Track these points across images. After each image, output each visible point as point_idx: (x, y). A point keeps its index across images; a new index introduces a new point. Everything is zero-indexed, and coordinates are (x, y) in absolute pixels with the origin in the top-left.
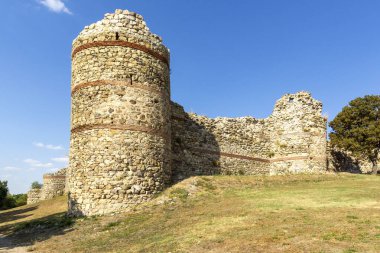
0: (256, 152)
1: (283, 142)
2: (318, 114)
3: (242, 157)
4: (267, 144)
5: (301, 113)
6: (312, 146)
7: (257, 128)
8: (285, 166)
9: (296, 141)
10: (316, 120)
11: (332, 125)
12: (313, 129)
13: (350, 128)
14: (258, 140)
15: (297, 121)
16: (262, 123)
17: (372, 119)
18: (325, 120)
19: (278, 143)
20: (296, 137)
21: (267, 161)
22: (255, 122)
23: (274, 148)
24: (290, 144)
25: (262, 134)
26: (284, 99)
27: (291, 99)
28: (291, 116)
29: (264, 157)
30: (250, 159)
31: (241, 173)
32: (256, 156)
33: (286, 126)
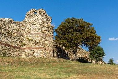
0: (14, 42)
1: (30, 38)
2: (50, 24)
3: (5, 45)
4: (21, 38)
5: (41, 22)
6: (46, 42)
7: (15, 27)
8: (31, 52)
9: (38, 38)
10: (49, 27)
11: (56, 31)
12: (47, 32)
13: (65, 34)
14: (16, 34)
15: (38, 26)
16: (19, 24)
17: (75, 31)
18: (53, 28)
19: (27, 38)
20: (38, 35)
21: (21, 49)
22: (14, 23)
23: (25, 41)
24: (34, 39)
25: (18, 31)
26: (31, 12)
27: (36, 12)
28: (35, 23)
29: (19, 46)
30: (10, 46)
31: (5, 55)
32: (14, 45)
33: (32, 28)
